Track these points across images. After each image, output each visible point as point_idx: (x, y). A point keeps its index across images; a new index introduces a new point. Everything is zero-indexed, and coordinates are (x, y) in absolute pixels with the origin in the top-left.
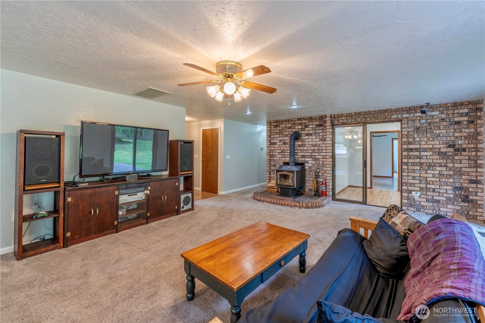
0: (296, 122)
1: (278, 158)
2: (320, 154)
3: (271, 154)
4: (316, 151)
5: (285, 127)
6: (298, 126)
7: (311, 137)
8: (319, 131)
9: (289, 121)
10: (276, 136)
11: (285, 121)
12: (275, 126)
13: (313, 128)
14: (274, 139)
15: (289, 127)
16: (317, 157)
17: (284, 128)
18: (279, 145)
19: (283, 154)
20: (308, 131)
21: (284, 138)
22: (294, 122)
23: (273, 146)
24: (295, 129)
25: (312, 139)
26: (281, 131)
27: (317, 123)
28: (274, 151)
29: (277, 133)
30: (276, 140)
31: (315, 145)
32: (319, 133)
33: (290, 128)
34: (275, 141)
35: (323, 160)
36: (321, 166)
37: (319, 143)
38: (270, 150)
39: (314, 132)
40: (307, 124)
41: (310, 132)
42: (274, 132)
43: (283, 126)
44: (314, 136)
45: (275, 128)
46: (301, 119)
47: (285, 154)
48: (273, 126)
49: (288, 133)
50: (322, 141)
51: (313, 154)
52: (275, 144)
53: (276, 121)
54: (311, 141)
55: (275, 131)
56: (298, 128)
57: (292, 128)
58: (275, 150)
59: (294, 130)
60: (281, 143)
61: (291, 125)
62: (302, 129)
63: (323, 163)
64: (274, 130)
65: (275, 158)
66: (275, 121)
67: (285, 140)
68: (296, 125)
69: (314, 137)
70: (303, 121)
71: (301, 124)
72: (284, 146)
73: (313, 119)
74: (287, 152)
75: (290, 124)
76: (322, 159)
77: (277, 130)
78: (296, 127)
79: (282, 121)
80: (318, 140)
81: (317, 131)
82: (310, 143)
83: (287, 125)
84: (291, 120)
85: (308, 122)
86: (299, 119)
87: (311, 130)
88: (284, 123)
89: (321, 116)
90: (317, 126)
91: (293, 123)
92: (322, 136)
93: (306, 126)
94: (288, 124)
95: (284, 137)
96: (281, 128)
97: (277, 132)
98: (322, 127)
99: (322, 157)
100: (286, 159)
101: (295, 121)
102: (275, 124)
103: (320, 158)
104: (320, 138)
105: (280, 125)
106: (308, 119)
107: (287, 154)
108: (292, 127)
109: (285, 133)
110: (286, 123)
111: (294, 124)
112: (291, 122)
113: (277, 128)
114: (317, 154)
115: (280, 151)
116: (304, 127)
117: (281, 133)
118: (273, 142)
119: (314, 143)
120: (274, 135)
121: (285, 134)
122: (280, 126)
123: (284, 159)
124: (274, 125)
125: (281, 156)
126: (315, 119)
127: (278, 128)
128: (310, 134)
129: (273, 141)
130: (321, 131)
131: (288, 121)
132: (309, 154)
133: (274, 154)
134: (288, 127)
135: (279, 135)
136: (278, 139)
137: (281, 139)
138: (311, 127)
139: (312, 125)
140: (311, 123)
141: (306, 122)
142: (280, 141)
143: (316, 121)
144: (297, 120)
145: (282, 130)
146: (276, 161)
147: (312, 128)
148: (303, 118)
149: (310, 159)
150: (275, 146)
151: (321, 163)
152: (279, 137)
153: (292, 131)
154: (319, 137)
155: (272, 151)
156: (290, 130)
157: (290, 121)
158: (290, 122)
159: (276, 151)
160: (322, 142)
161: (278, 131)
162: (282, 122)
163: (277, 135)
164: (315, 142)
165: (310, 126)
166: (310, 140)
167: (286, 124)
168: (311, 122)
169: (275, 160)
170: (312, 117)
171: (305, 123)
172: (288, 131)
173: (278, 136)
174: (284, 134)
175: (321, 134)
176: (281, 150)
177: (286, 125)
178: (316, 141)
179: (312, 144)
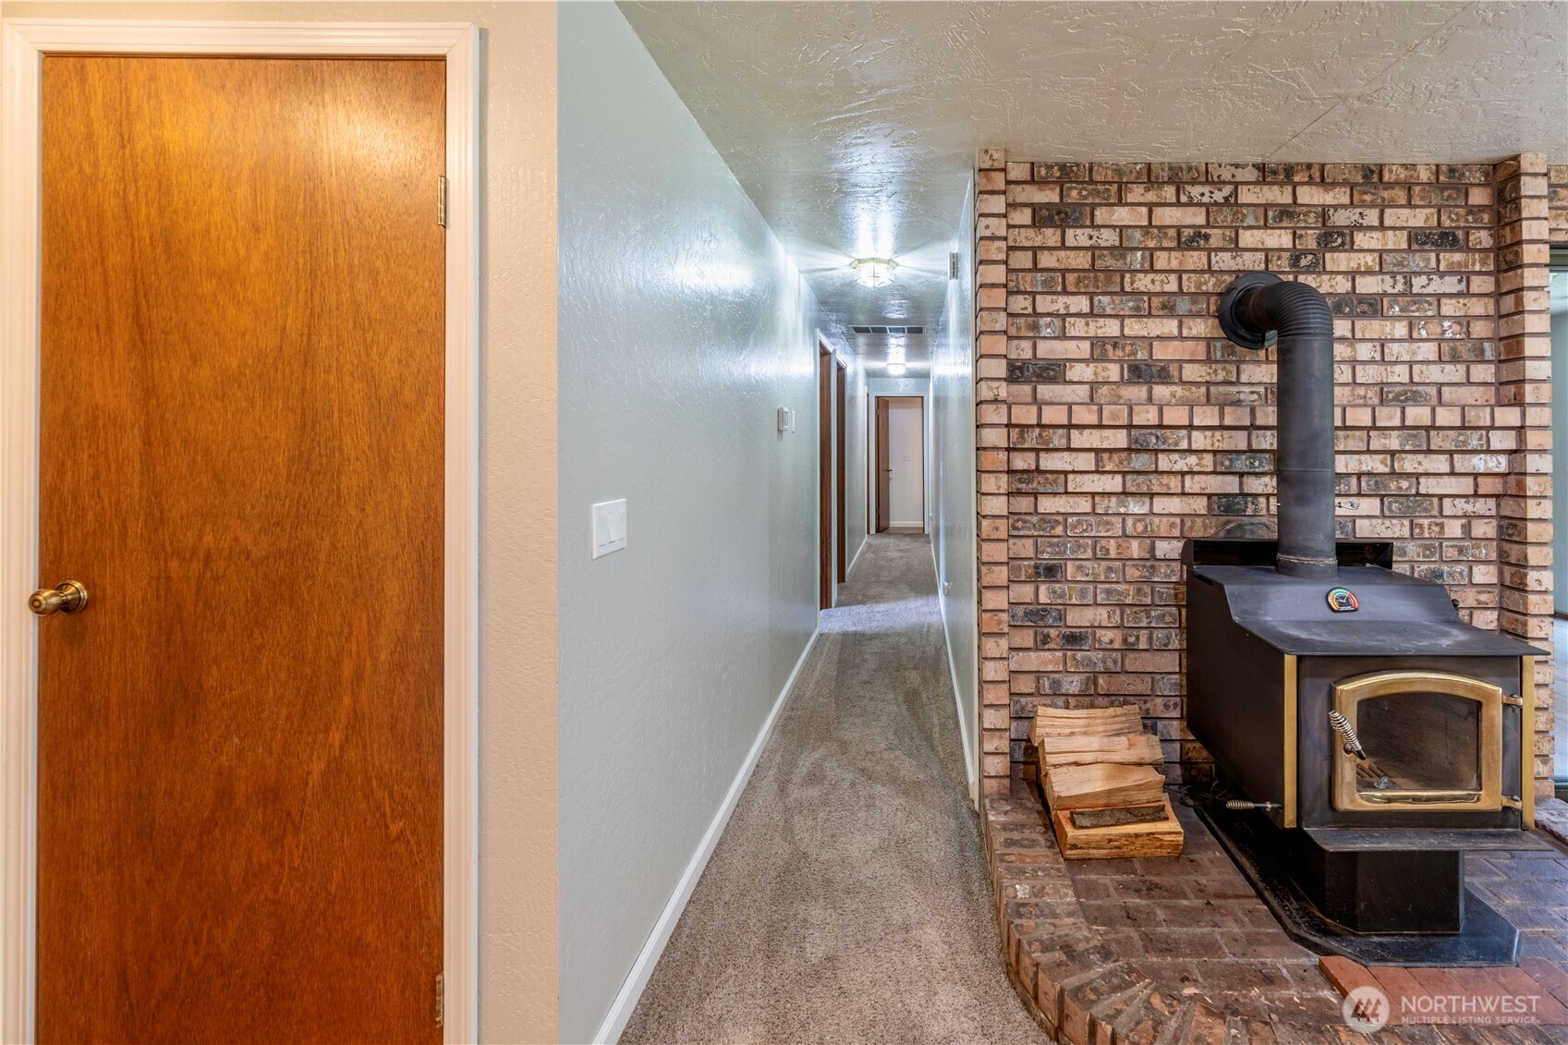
0: (1246, 196)
1: (1084, 505)
2: (1461, 463)
3: (1021, 462)
4: (1437, 440)
5: (1146, 230)
6: (1266, 227)
7: (1373, 328)
8: (1437, 286)
9: (1179, 177)
10: (1059, 304)
11: (1149, 177)
12: (1043, 217)
13: (1388, 258)
14: (1035, 327)
15: (1179, 229)
16: (1428, 486)
17: (1138, 234)
18: (1093, 386)
19: (1140, 462)
20: (1353, 275)
21: (1135, 328)
22: (1228, 190)
23: (1027, 389)
24: (1236, 248)
25: (1383, 343)
26: (1109, 262)
27: (1419, 218)
28: (1058, 439)
29: (1071, 278)
30: (1063, 336)
31: (1408, 395)
32: (1439, 296)
33: (1191, 240)
34: (1049, 350)
35: (1469, 508)
36: (1451, 553)
37: (1436, 374)
38: (1015, 433)
39: (1400, 287)
40: (1341, 219)
41: (1367, 285)
42: (1035, 268)
43: (1122, 215)
44: (1398, 318)
45: (1049, 232)
46: (1289, 171)
47: (1164, 462)
48: (1028, 212)
49: (1172, 286)
50: (1455, 359)
51: (1409, 464)
52: (1052, 372)
53: (1063, 167)
54: (1372, 361)
55: (1047, 260)
56: (1267, 251)
57: (1214, 242)
59: (1224, 261)
60: (1113, 371)
61: (1201, 220)
62: (1295, 260)
63: (1467, 529)
64: (1035, 250)
65: (1048, 505)
66: (1049, 167)
67: (1149, 341)
68: (1250, 221)
69: (1400, 330)
70: (1309, 196)
71: (1286, 213)
72: (1137, 392)
73: (1391, 186)
74: (1184, 445)
75: (1190, 204)
76: (1460, 503)
77: (1063, 247)
78: (1247, 238)
79: (1118, 171)
80: (1428, 351)
81: (1418, 282)
82: (1367, 374)
83: (1167, 216)
84: (1207, 177)
85: (1346, 200)
86: (1265, 173)
87: (1369, 272)
88: (1136, 194)
89: (1452, 170)
90: (1418, 239)
91: (1219, 197)
92: (1457, 320)
93: (1334, 238)
94: (1178, 204)
95: (1137, 314)
96: (1109, 238)
97: (1064, 271)
98: (1457, 257)
99: (1466, 486)
100: (1160, 505)
101: (1236, 185)
102: (1051, 196)
103: (1441, 497)
104: (1440, 341)
105: (1093, 207)
106: (1344, 183)
107: (1181, 464)
108: (1207, 237)
109: (1143, 282)
110: (1151, 197)
111: (1225, 216)
112: (1206, 189)
113: (1070, 233)
114: (1441, 463)
115: (1119, 439)
116: (1312, 244)
117: (1108, 281)
118: (1028, 354)
119: (1400, 374)
120: (1033, 294)
121: (1150, 294)
122: (1101, 215)
123: (1136, 507)
124: (1035, 208)
125: (1114, 484)
126: (1408, 186)
127: (1077, 236)
128: (1363, 299)
129: (1026, 345)
130: (1451, 284)
131: (1170, 182)
132: (1376, 464)
133: (1050, 462)
134: (1172, 233)
135: (1091, 296)
136: (1077, 327)
137: (1111, 328)
138: (1375, 245)
139: (1382, 227)
140: (1372, 217)
141: (1328, 198)
142: (1100, 349)
143: (1410, 205)
144: (1251, 175)
145: (1121, 250)
146: (1059, 530)
147: (1381, 252)
148: (1309, 166)
149: (1370, 506)
150: (1045, 391)
151: (1454, 529)
152: (1092, 314)
153: (1210, 270)
154: (1434, 329)
155: (1032, 439)
156: (1195, 259)
157: (1194, 182)
158: (1195, 191)
159: (1079, 439)
160: (1453, 373)
161: (1082, 260)
162: (1118, 186)
163: (1065, 292)
164: (1403, 369)
165: (1361, 239)
166: (1364, 351)
167: (1151, 207)
168: (1372, 205)
169: (1048, 520)
170: (1381, 167)
171: (1325, 209)
172: (1174, 264)
173: (1081, 304)
174: (1137, 294)
175: (1449, 307)
176: (1130, 427)
177: (1158, 211)
178: (1411, 364)
179: (1382, 385)
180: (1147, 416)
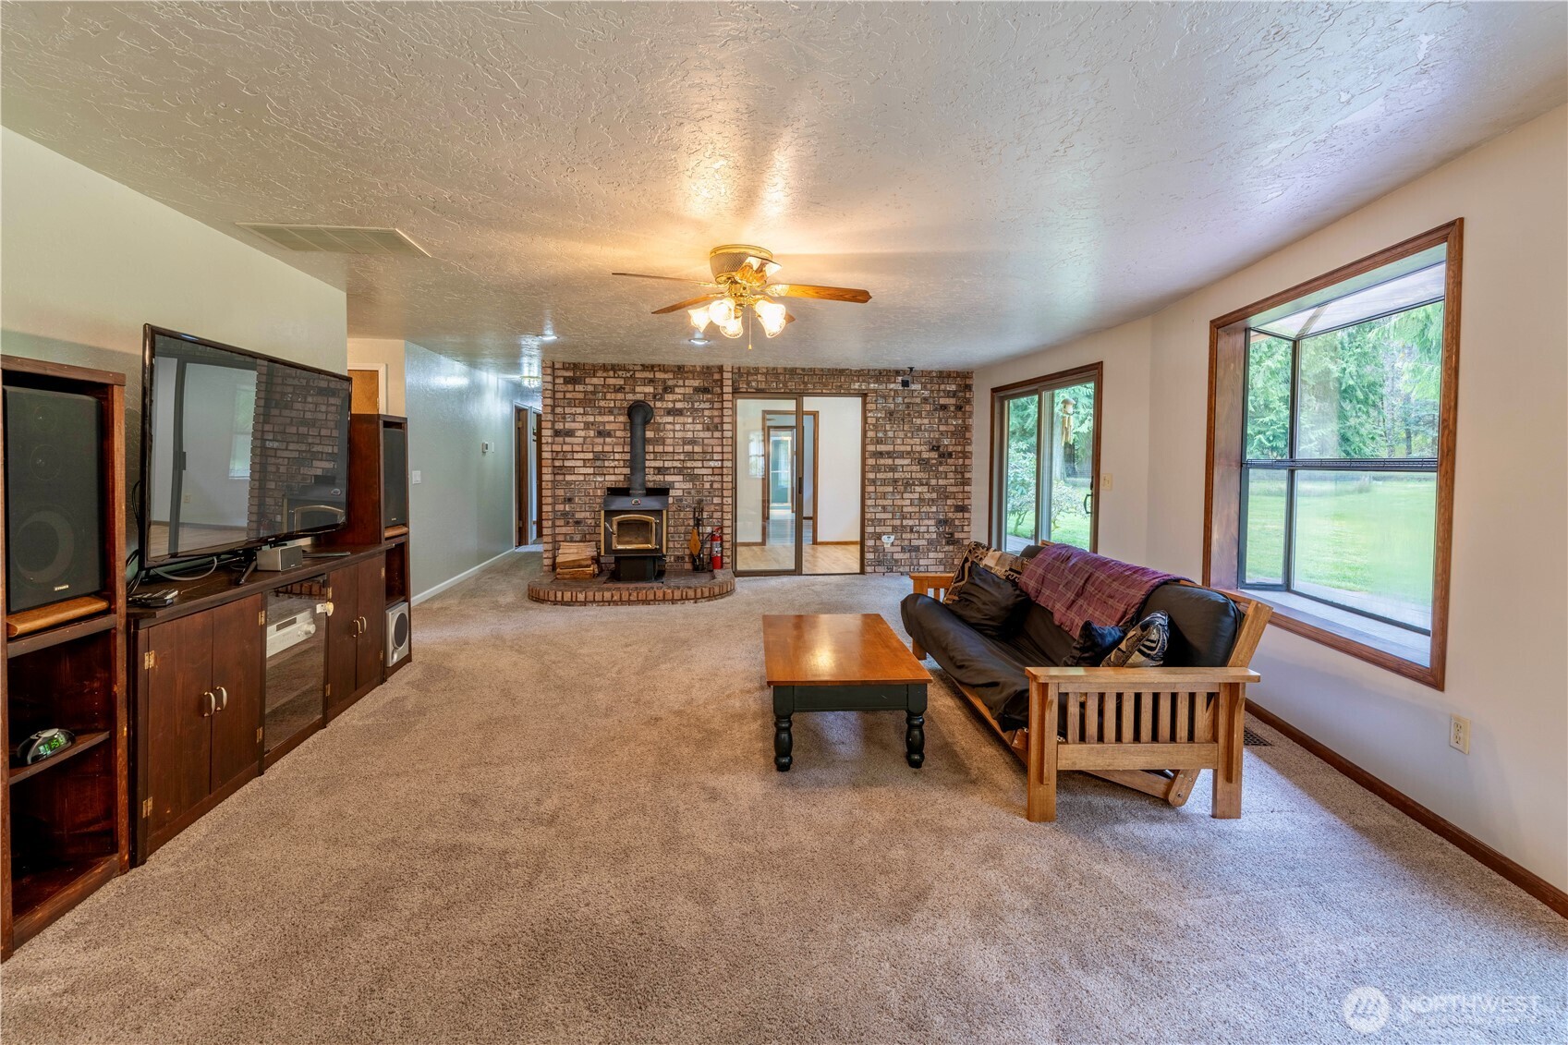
0: (638, 375)
1: (582, 478)
2: (706, 464)
3: (557, 463)
4: (696, 457)
5: (603, 386)
6: (645, 385)
7: (680, 419)
8: (702, 406)
9: (615, 368)
10: (573, 410)
11: (604, 368)
12: (567, 381)
13: (686, 396)
14: (564, 418)
15: (615, 385)
16: (696, 471)
17: (600, 387)
18: (585, 438)
19: (598, 463)
20: (674, 402)
21: (599, 419)
22: (631, 373)
23: (561, 439)
24: (634, 392)
25: (684, 424)
26: (591, 396)
27: (696, 383)
28: (569, 456)
29: (577, 401)
30: (574, 421)
31: (693, 442)
32: (703, 409)
33: (620, 389)
34: (573, 426)
35: (712, 479)
36: (707, 493)
37: (702, 435)
38: (554, 454)
39: (690, 406)
40: (670, 383)
41: (679, 405)
42: (564, 398)
43: (595, 381)
44: (688, 416)
45: (569, 386)
46: (653, 367)
47: (607, 464)
48: (562, 379)
49: (613, 405)
50: (708, 430)
51: (689, 464)
52: (570, 433)
53: (574, 364)
54: (680, 430)
55: (568, 395)
56: (645, 393)
57: (627, 390)
58: (573, 452)
59: (630, 396)
60: (592, 433)
61: (622, 382)
62: (655, 396)
63: (711, 485)
64: (564, 392)
65: (569, 478)
66: (569, 364)
67: (604, 423)
68: (639, 383)
69: (690, 420)
70: (659, 375)
71: (651, 381)
72: (600, 440)
73: (687, 372)
74: (612, 458)
75: (618, 377)
76: (709, 477)
77: (574, 391)
78: (638, 389)
79: (593, 365)
80: (699, 427)
81: (696, 405)
82: (678, 435)
83: (611, 381)
84: (624, 368)
85: (672, 377)
86: (645, 367)
87: (680, 401)
88: (600, 374)
89: (708, 367)
90: (697, 390)
91: (628, 375)
92: (709, 417)
93: (668, 389)
94: (614, 377)
95: (600, 414)
96: (590, 388)
97: (575, 399)
98: (709, 396)
99: (710, 471)
100: (608, 478)
101: (634, 371)
102: (570, 374)
103: (703, 475)
104: (703, 424)
105: (585, 378)
106: (672, 371)
107: (612, 465)
108: (624, 389)
109: (602, 403)
110: (605, 375)
111: (631, 382)
112: (624, 373)
113: (577, 386)
114: (699, 464)
115: (590, 456)
116: (661, 391)
117: (590, 403)
118: (562, 427)
119: (690, 435)
120: (564, 407)
121: (604, 408)
122: (587, 380)
123: (599, 479)
124: (565, 378)
125: (591, 471)
126: (692, 372)
127: (580, 388)
128: (677, 410)
129: (561, 424)
130: (707, 405)
131: (611, 369)
132: (678, 464)
133: (567, 463)
134: (612, 387)
135: (584, 408)
136: (579, 418)
137: (591, 419)
138: (681, 392)
139: (684, 386)
140: (681, 383)
141: (666, 376)
142: (587, 426)
143: (694, 379)
144: (640, 368)
145: (594, 393)
146: (573, 486)
147: (684, 394)
148: (659, 365)
149: (680, 478)
150: (568, 440)
151: (707, 486)
152: (584, 414)
153: (625, 400)
154: (702, 420)
155: (560, 456)
156: (620, 396)
157: (620, 370)
158: (620, 373)
159: (576, 456)
160: (708, 434)
161: (581, 396)
162: (593, 370)
163: (575, 406)
164: (691, 433)
165: (677, 390)
166: (678, 427)
167: (605, 378)
168: (681, 379)
169: (569, 483)
170: (684, 366)
171: (665, 379)
172: (613, 397)
173: (581, 410)
174: (600, 407)
175: (706, 413)
176: (593, 452)
177: (607, 379)
178: (693, 431)
179: (683, 438)
180: (599, 448)
